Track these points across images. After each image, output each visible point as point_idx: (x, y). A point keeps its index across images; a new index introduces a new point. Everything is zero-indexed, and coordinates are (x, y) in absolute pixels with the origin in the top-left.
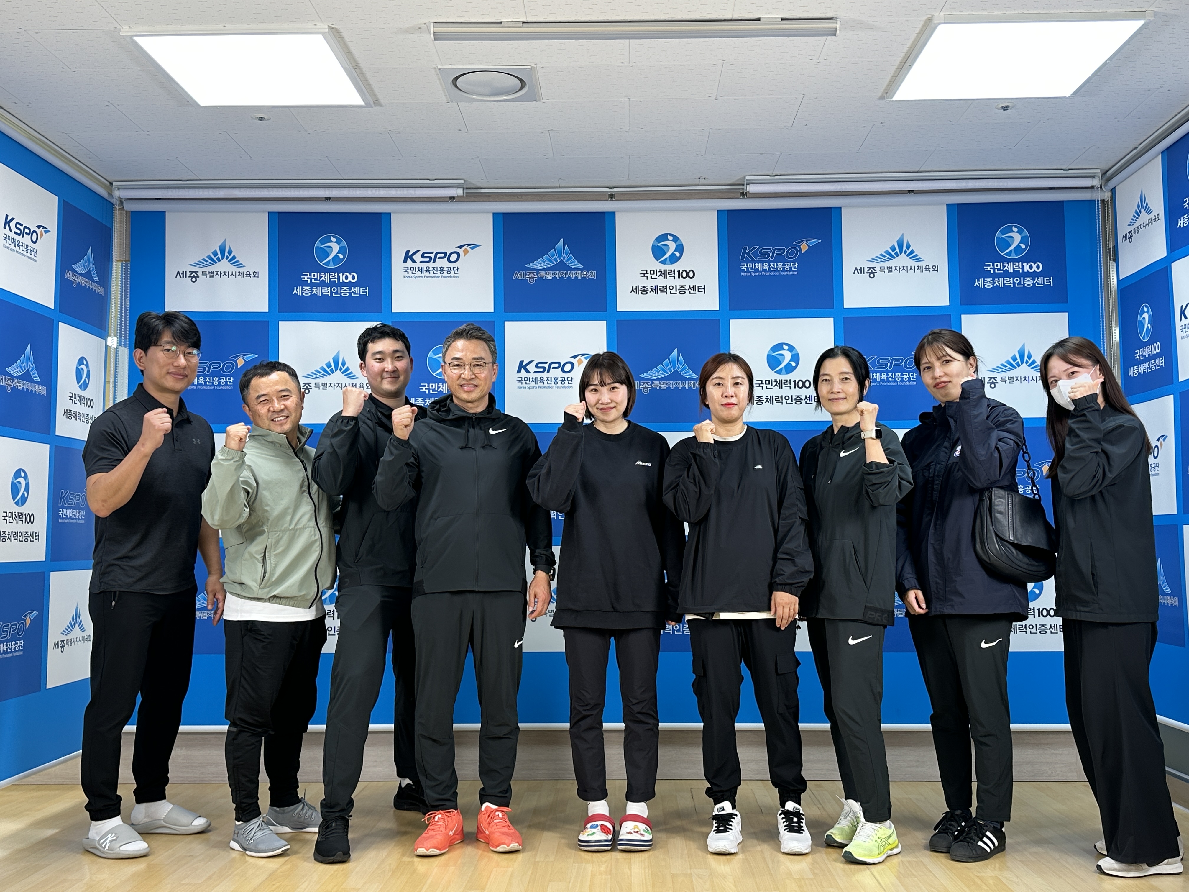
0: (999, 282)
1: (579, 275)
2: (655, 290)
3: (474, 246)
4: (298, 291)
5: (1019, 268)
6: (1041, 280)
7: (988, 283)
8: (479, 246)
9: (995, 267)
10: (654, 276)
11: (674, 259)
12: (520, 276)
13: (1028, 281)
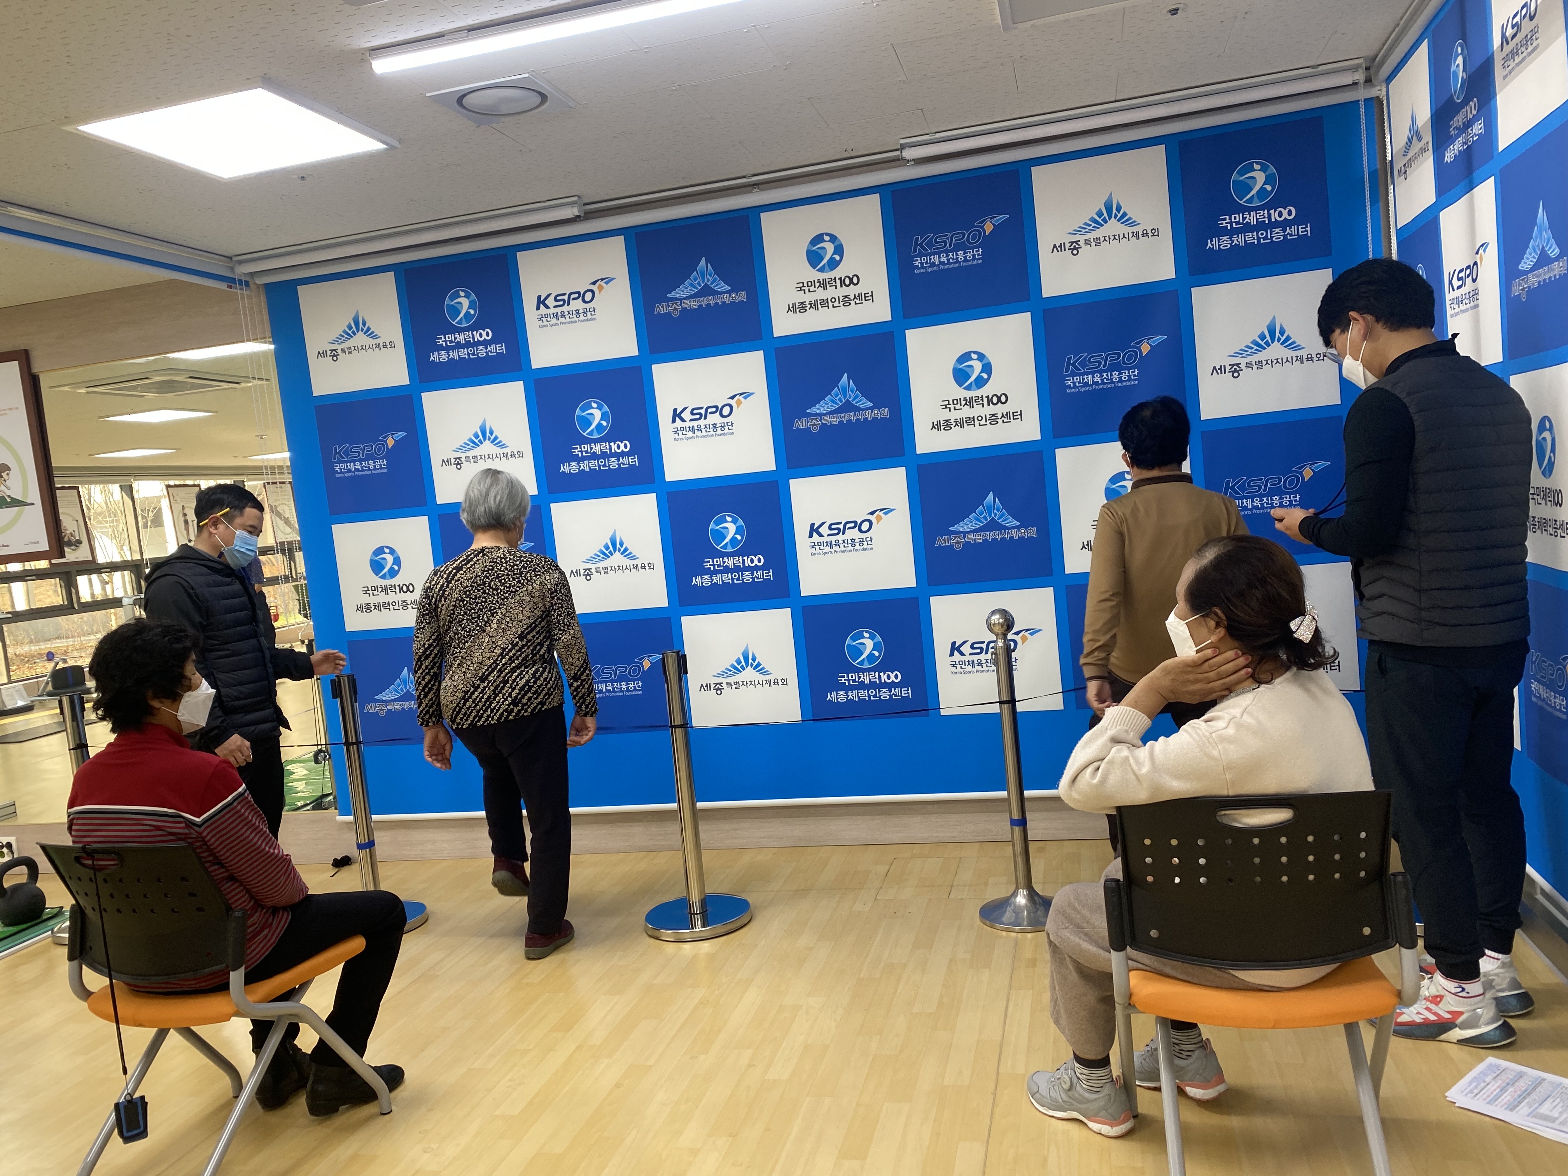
0: (1239, 240)
1: (727, 298)
2: (815, 305)
3: (609, 281)
4: (434, 357)
5: (1264, 217)
6: (1294, 229)
7: (1225, 242)
8: (614, 279)
9: (1233, 220)
10: (812, 289)
11: (833, 264)
12: (661, 308)
13: (1278, 233)
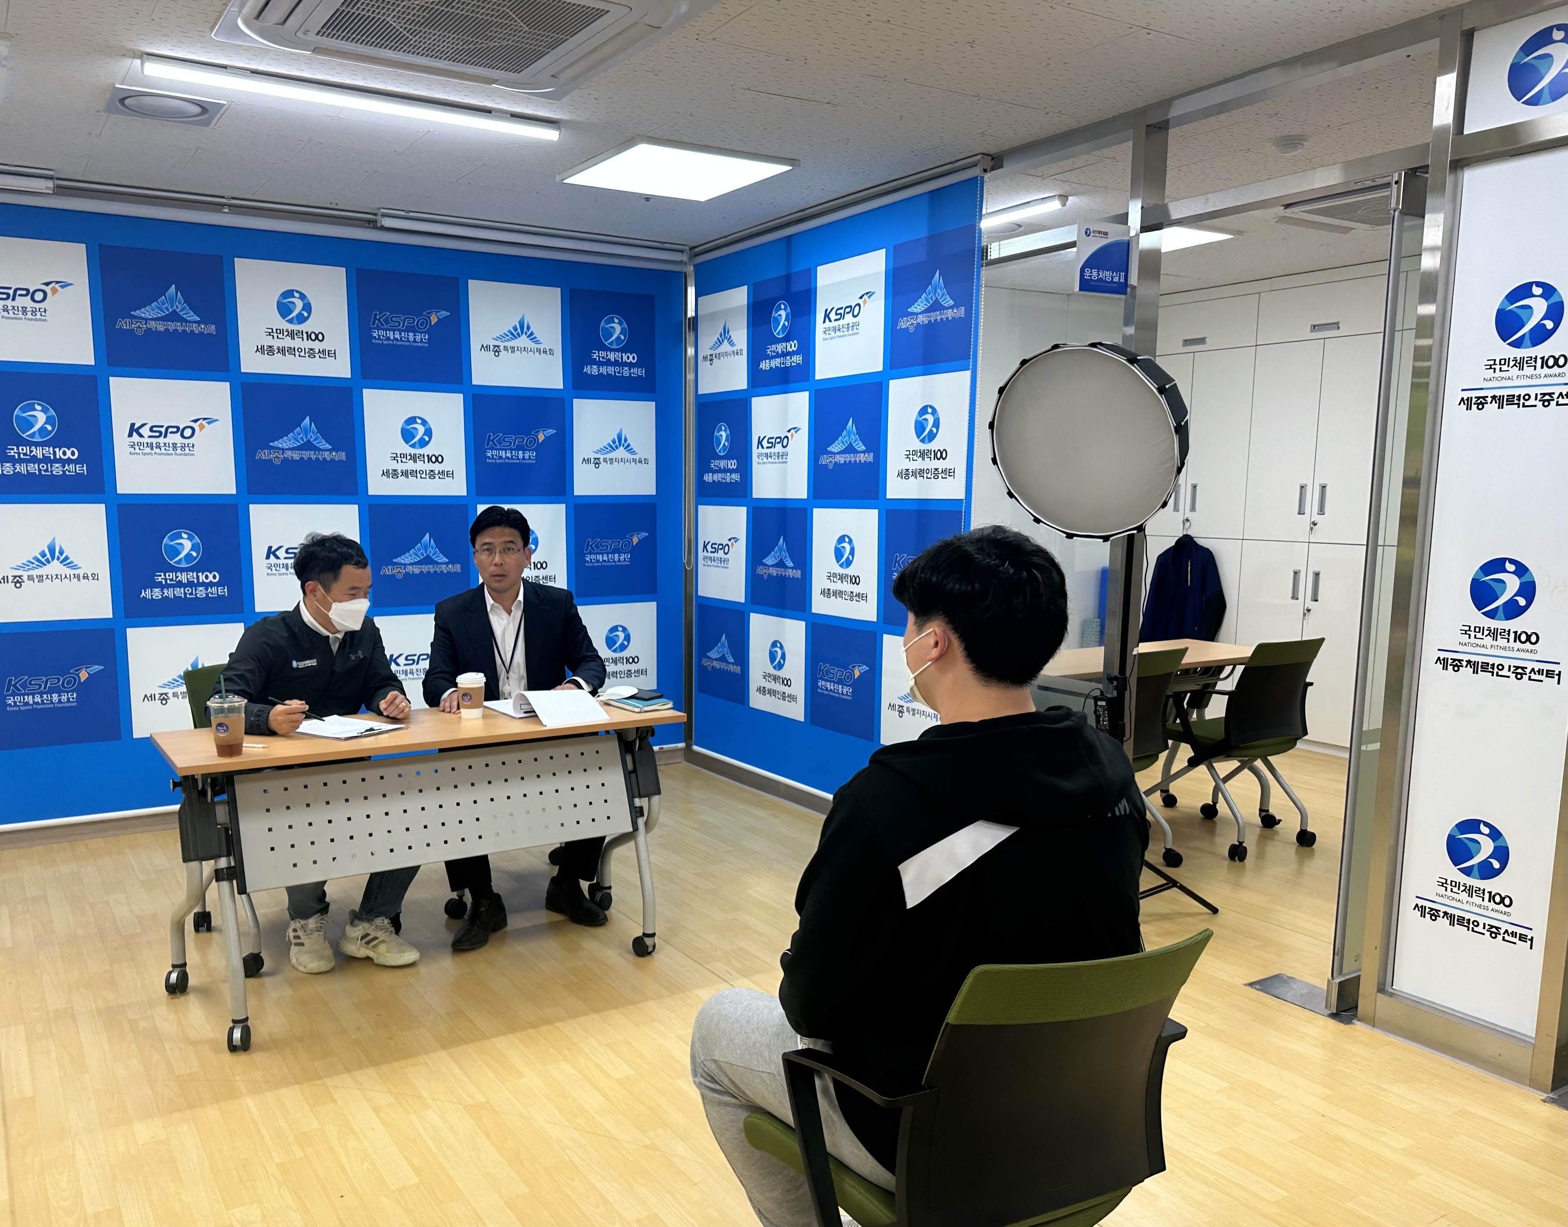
0: (603, 370)
1: (195, 328)
2: (282, 351)
3: (65, 285)
5: (619, 358)
6: (635, 370)
7: (595, 370)
8: (71, 284)
9: (600, 355)
10: (280, 336)
11: (301, 319)
12: (124, 324)
13: (626, 370)
